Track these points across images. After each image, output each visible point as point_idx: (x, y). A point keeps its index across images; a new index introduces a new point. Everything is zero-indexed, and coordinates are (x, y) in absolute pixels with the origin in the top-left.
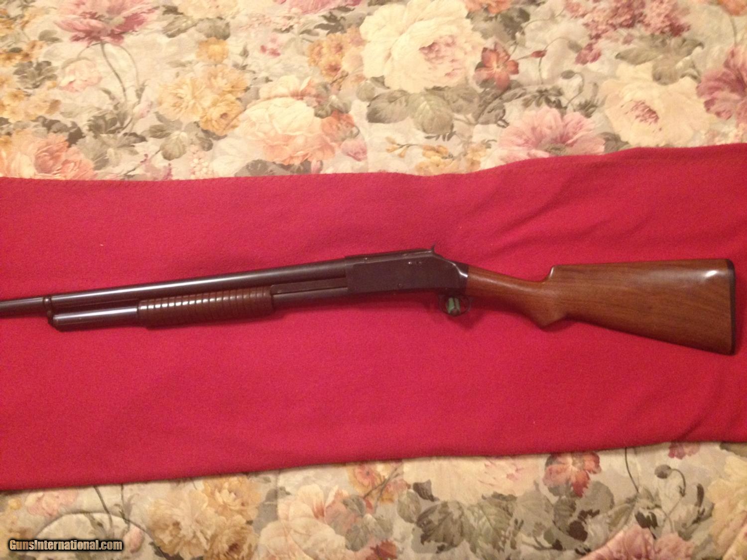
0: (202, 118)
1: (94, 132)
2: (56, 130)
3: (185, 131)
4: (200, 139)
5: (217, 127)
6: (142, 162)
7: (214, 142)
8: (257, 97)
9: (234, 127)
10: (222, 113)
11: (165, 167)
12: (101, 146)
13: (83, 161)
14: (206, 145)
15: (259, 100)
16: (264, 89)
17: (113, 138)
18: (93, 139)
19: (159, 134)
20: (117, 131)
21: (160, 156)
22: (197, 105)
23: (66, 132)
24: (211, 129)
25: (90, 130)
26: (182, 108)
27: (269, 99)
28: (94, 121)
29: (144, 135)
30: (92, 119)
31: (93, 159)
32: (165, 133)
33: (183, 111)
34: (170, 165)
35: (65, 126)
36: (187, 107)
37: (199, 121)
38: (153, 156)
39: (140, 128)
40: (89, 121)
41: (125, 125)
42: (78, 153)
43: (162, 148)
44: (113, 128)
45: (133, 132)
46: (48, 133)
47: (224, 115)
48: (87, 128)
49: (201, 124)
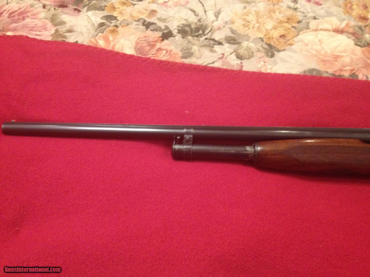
0: (265, 35)
1: (181, 34)
2: (153, 30)
3: (252, 42)
4: (265, 49)
5: (278, 43)
6: (219, 58)
7: (276, 53)
8: (308, 28)
9: (291, 45)
10: (281, 34)
11: (237, 64)
12: (188, 43)
13: (172, 51)
14: (270, 54)
15: (309, 30)
16: (313, 24)
17: (197, 40)
18: (181, 39)
19: (232, 41)
20: (200, 36)
21: (233, 56)
22: (261, 27)
23: (160, 31)
24: (272, 43)
25: (179, 33)
26: (250, 28)
27: (316, 30)
28: (182, 27)
29: (221, 41)
30: (181, 25)
31: (180, 51)
32: (237, 42)
33: (251, 29)
34: (241, 63)
35: (160, 27)
36: (254, 27)
37: (264, 37)
38: (228, 55)
39: (217, 36)
40: (178, 26)
41: (206, 33)
42: (169, 45)
43: (235, 51)
44: (197, 34)
45: (212, 38)
46: (147, 30)
47: (283, 36)
48: (176, 31)
49: (264, 40)
